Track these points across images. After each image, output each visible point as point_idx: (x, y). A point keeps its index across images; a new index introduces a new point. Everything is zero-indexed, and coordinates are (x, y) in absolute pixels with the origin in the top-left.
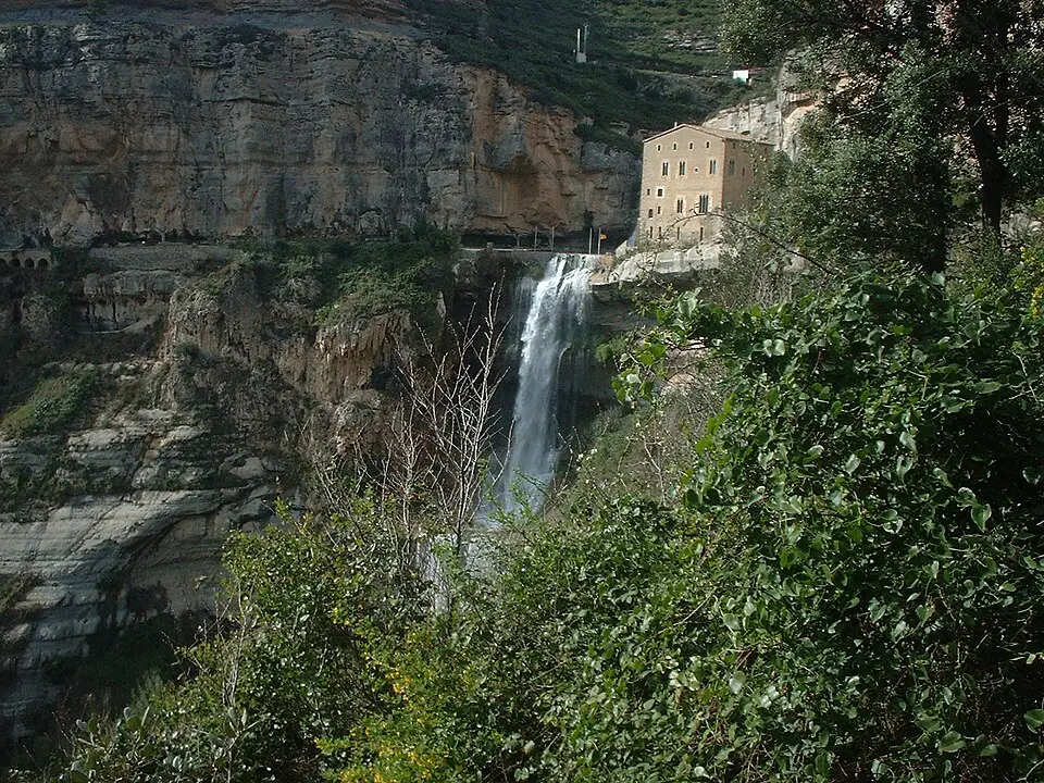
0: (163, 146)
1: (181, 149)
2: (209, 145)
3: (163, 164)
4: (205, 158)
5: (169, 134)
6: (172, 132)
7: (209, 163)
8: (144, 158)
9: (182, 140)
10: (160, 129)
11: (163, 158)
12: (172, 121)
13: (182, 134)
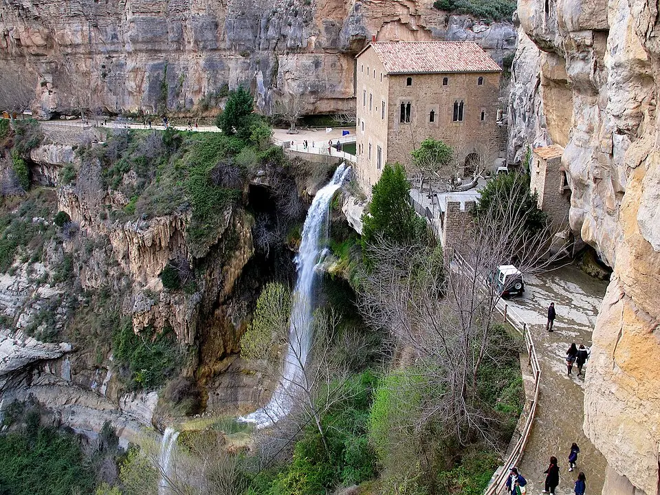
0: (78, 40)
1: (94, 42)
2: (115, 36)
3: (83, 54)
4: (113, 48)
5: (82, 30)
6: (84, 28)
7: (116, 52)
8: (69, 50)
9: (93, 34)
10: (76, 25)
11: (81, 50)
12: (84, 19)
13: (92, 29)
